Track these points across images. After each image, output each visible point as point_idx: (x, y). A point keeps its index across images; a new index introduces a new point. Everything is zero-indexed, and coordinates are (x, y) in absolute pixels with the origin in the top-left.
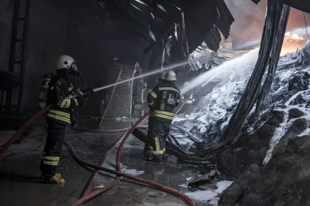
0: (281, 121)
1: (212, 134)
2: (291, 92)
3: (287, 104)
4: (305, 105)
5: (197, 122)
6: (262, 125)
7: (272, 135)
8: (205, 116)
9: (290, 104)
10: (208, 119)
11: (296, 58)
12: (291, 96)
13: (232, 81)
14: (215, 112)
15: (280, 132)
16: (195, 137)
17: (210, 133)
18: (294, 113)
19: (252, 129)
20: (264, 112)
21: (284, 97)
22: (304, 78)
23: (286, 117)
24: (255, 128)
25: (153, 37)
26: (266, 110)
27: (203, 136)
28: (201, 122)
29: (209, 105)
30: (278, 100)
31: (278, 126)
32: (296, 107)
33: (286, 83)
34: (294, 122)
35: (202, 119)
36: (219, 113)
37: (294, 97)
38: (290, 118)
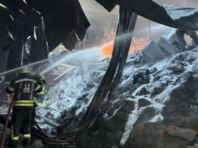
0: (133, 109)
1: (67, 119)
2: (136, 85)
3: (134, 94)
4: (149, 96)
5: (49, 108)
6: (116, 112)
7: (126, 121)
8: (55, 104)
9: (137, 95)
10: (59, 106)
11: (134, 57)
12: (136, 88)
13: (77, 75)
14: (65, 100)
15: (133, 118)
16: (51, 121)
17: (65, 118)
18: (143, 103)
19: (106, 115)
20: (115, 101)
21: (130, 89)
22: (146, 74)
23: (136, 106)
24: (110, 114)
25: (11, 36)
26: (117, 100)
27: (58, 121)
28: (52, 109)
29: (58, 94)
30: (126, 91)
31: (131, 113)
32: (142, 97)
33: (128, 77)
34: (144, 110)
35: (53, 106)
36: (68, 101)
37: (139, 89)
38: (139, 106)
